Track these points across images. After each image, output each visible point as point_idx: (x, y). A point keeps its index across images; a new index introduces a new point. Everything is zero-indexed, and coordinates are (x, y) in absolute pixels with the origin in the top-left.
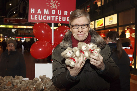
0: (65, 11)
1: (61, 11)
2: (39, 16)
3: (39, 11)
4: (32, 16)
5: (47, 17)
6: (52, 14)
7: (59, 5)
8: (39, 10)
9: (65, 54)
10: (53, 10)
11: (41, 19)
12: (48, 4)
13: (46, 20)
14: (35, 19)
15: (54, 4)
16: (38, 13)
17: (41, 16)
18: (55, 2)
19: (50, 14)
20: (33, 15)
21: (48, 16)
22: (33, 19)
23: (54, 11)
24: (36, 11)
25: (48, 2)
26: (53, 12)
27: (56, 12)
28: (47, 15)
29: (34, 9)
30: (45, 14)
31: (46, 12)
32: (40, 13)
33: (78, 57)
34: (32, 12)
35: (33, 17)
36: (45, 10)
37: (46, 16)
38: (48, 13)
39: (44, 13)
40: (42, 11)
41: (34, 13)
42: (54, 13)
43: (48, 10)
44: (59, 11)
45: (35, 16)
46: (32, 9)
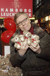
0: (25, 9)
1: (22, 9)
2: (7, 13)
3: (7, 10)
4: (2, 13)
5: (12, 14)
6: (16, 11)
7: (20, 5)
8: (7, 9)
9: (14, 40)
10: (16, 9)
11: (8, 15)
13: (11, 16)
14: (4, 15)
15: (17, 4)
16: (6, 11)
17: (8, 13)
18: (18, 3)
20: (3, 13)
21: (13, 13)
22: (3, 16)
23: (17, 9)
26: (17, 10)
28: (12, 12)
29: (3, 9)
30: (11, 12)
31: (12, 10)
32: (8, 11)
34: (2, 11)
35: (3, 14)
36: (11, 9)
37: (11, 13)
38: (13, 11)
39: (10, 11)
40: (9, 10)
41: (3, 11)
42: (17, 11)
43: (13, 9)
44: (20, 9)
45: (4, 13)
46: (2, 9)
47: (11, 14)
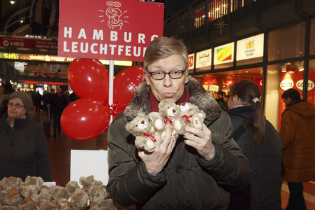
0: (140, 35)
1: (130, 34)
2: (82, 44)
3: (82, 34)
4: (65, 43)
5: (99, 46)
6: (112, 39)
7: (126, 19)
8: (83, 30)
10: (112, 32)
11: (86, 51)
12: (102, 19)
13: (96, 52)
14: (73, 51)
15: (117, 18)
16: (79, 37)
17: (87, 44)
18: (119, 14)
19: (107, 40)
20: (69, 41)
21: (101, 45)
22: (68, 51)
23: (116, 33)
24: (75, 33)
25: (101, 14)
26: (114, 36)
27: (121, 36)
28: (99, 42)
29: (70, 29)
30: (96, 41)
31: (98, 35)
32: (85, 37)
33: (161, 131)
34: (65, 36)
35: (69, 47)
36: (95, 31)
37: (96, 45)
38: (102, 39)
39: (94, 38)
40: (89, 34)
41: (70, 36)
42: (116, 39)
43: (101, 32)
44: (126, 33)
45: (74, 43)
46: (66, 28)
47: (97, 48)
